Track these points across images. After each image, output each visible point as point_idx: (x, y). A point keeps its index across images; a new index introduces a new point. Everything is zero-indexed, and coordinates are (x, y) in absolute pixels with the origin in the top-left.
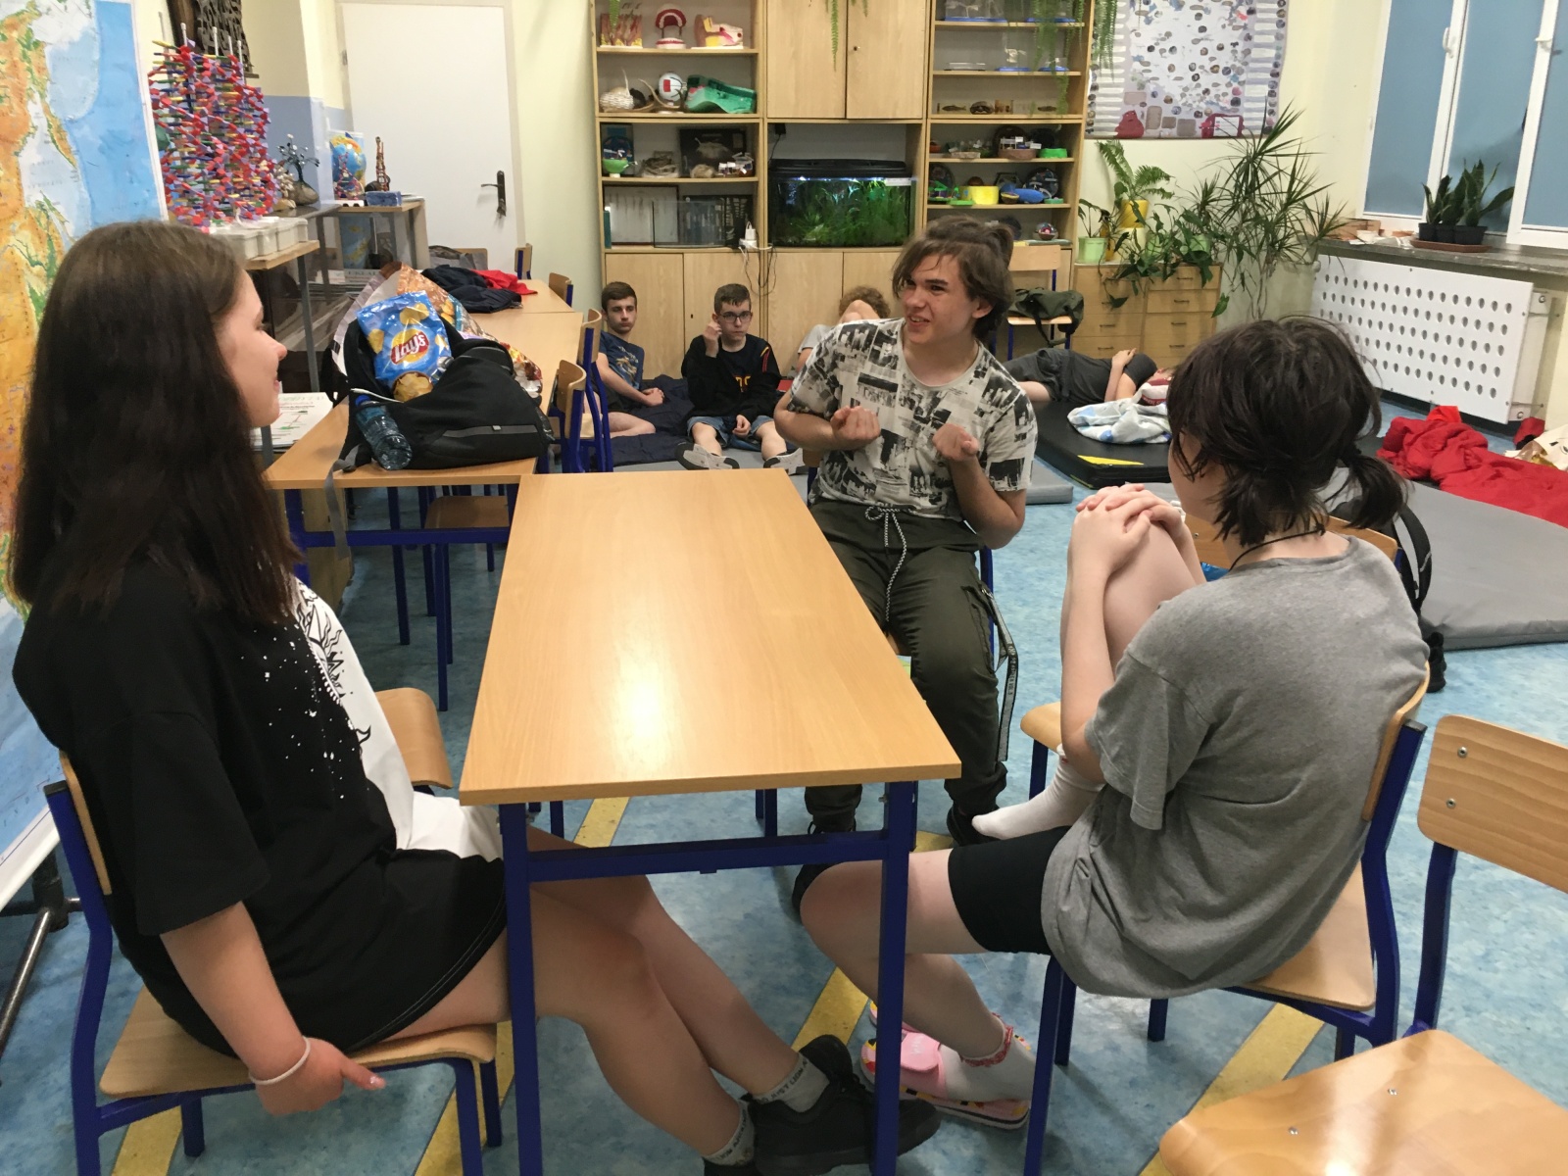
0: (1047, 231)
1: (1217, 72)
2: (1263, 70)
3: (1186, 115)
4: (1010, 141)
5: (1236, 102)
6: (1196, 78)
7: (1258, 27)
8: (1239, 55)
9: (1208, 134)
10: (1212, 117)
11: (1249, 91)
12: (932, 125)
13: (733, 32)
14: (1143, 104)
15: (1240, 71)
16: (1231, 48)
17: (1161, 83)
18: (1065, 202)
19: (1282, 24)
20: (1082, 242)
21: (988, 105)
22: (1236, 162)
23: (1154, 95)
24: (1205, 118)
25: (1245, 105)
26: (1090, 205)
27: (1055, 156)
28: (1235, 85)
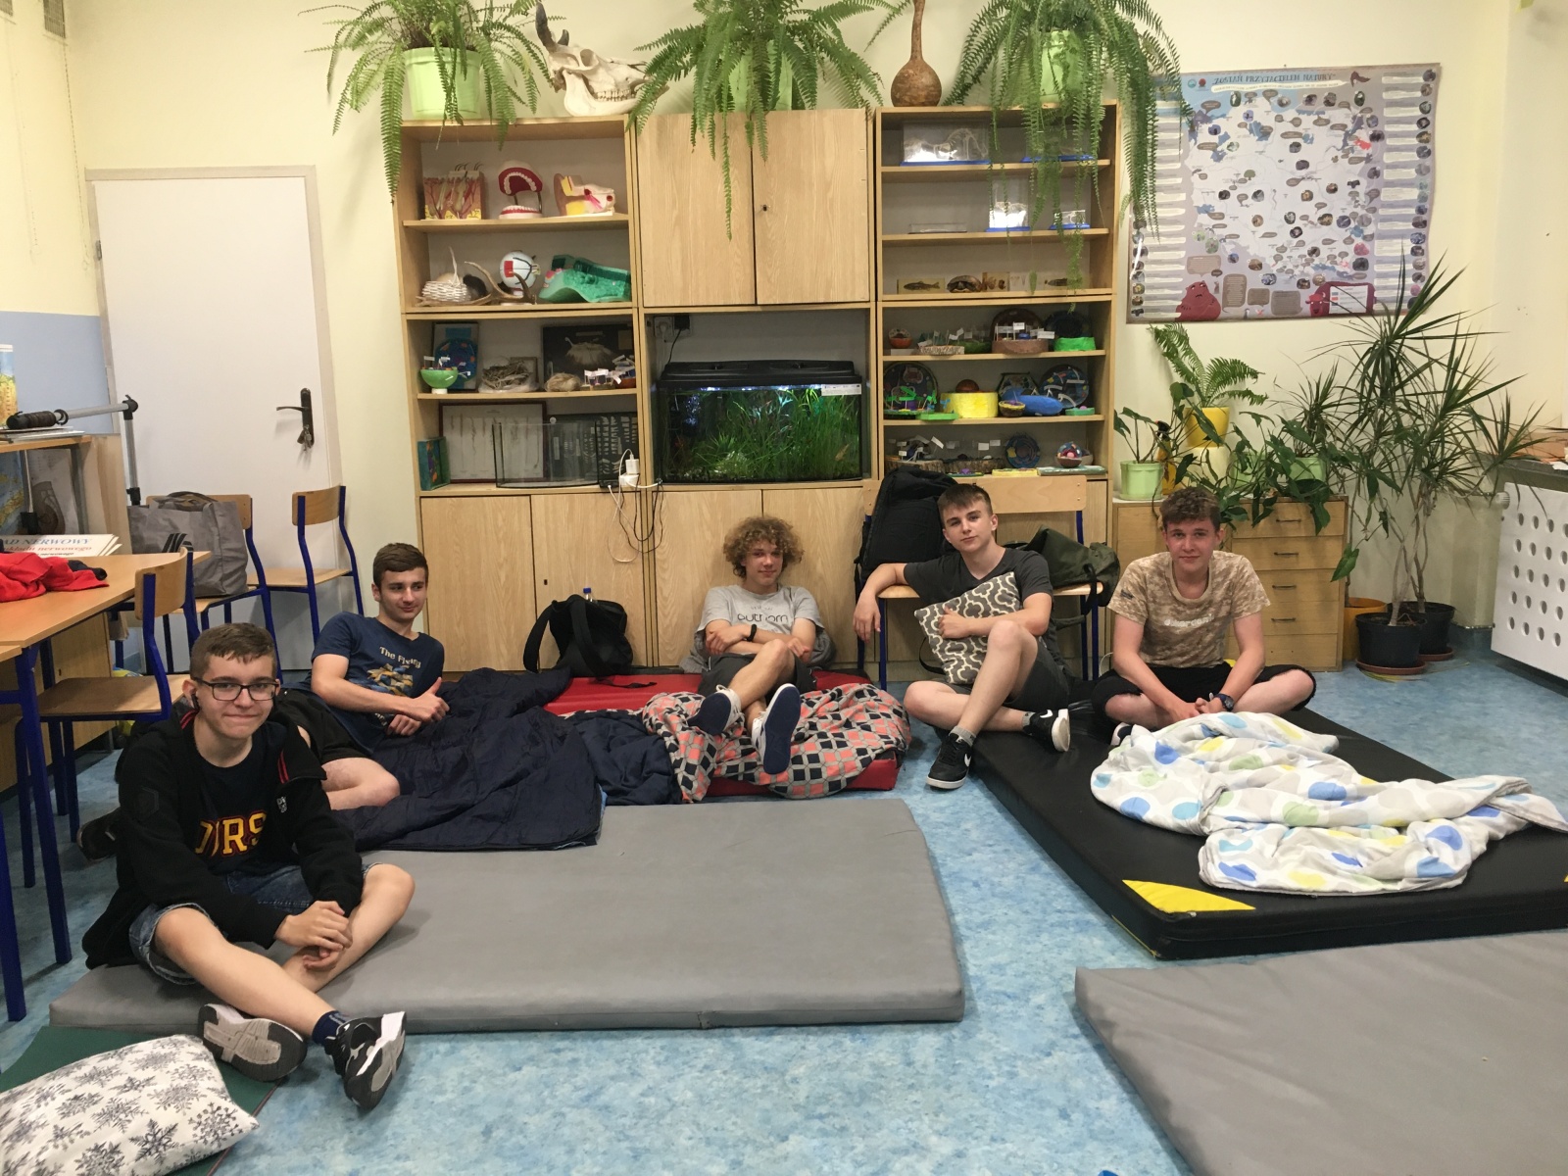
0: (1071, 455)
1: (1328, 223)
2: (1403, 218)
3: (1283, 284)
4: (1006, 329)
5: (1361, 265)
6: (1296, 233)
7: (1388, 158)
8: (1362, 198)
9: (1320, 310)
10: (1324, 287)
11: (1381, 249)
12: (884, 309)
13: (600, 194)
14: (1217, 273)
15: (1365, 221)
16: (1349, 189)
17: (1241, 242)
18: (1097, 412)
19: (1425, 152)
20: (1125, 469)
21: (973, 280)
22: (1362, 350)
23: (1233, 259)
24: (1314, 288)
25: (1377, 268)
26: (1137, 416)
27: (1078, 348)
28: (1359, 241)
